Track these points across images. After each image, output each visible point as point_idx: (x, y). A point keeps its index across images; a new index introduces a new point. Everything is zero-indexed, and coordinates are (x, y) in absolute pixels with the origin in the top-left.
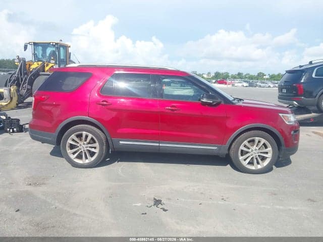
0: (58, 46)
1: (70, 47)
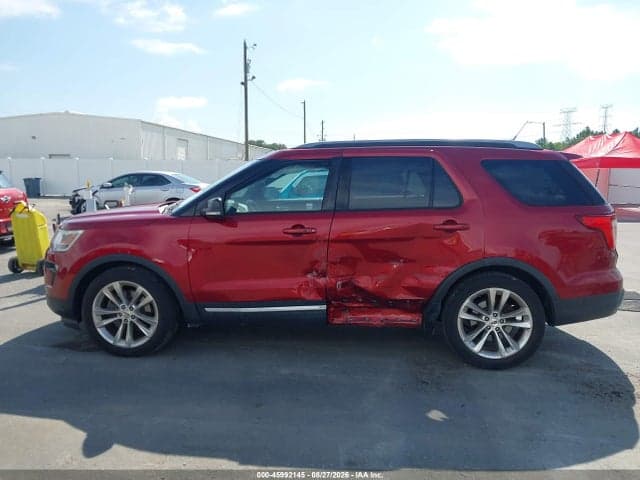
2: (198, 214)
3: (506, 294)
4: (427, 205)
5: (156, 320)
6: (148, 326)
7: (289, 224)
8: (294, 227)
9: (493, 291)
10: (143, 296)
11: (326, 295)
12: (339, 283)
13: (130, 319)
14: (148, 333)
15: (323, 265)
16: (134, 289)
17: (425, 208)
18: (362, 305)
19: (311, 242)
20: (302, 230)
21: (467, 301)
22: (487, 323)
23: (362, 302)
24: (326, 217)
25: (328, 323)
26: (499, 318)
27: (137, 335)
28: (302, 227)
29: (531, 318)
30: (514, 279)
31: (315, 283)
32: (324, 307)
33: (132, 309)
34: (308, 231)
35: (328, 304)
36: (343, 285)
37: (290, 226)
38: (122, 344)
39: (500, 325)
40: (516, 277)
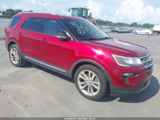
0: (82, 10)
1: (89, 10)
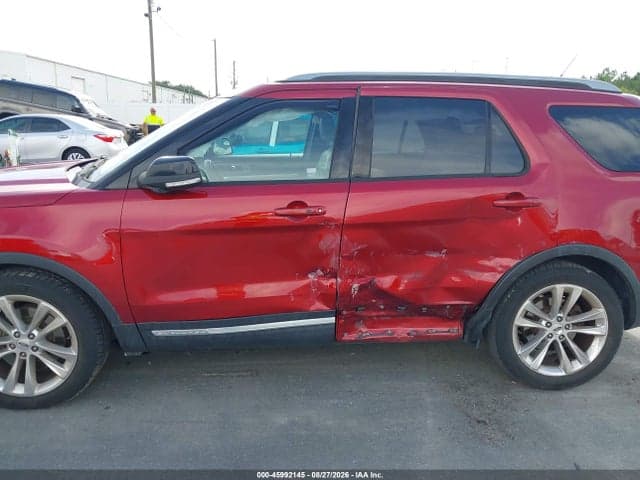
2: (134, 185)
3: (577, 291)
4: (481, 171)
5: (73, 352)
6: (61, 361)
7: (283, 201)
8: (292, 205)
9: (560, 289)
10: (49, 316)
11: (336, 302)
12: (356, 286)
13: (30, 352)
14: (61, 372)
15: (334, 261)
16: (35, 305)
17: (479, 175)
18: (382, 313)
19: (317, 227)
20: (303, 211)
21: (528, 302)
22: (549, 331)
23: (384, 309)
24: (339, 190)
25: (336, 340)
26: (564, 322)
27: (44, 374)
28: (302, 205)
29: (606, 323)
30: (589, 271)
31: (320, 286)
32: (332, 320)
33: (30, 336)
34: (312, 210)
35: (337, 315)
36: (361, 288)
37: (286, 205)
38: (19, 390)
39: (565, 332)
40: (590, 269)
